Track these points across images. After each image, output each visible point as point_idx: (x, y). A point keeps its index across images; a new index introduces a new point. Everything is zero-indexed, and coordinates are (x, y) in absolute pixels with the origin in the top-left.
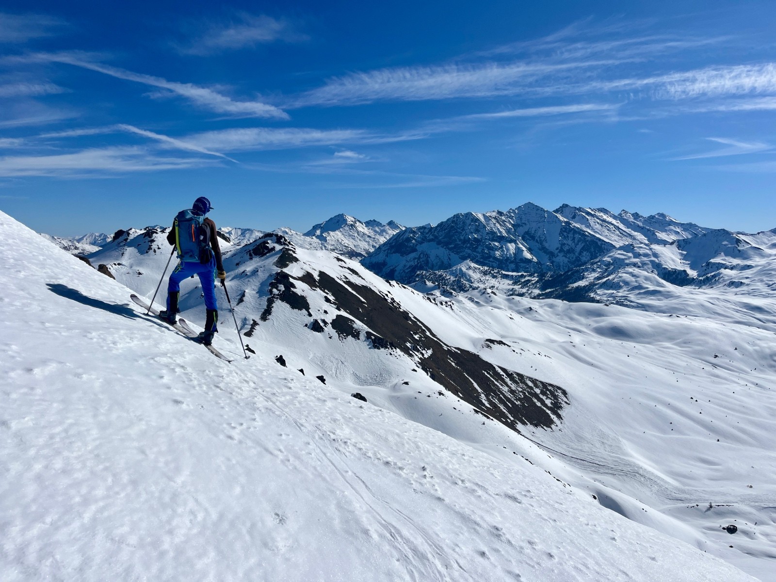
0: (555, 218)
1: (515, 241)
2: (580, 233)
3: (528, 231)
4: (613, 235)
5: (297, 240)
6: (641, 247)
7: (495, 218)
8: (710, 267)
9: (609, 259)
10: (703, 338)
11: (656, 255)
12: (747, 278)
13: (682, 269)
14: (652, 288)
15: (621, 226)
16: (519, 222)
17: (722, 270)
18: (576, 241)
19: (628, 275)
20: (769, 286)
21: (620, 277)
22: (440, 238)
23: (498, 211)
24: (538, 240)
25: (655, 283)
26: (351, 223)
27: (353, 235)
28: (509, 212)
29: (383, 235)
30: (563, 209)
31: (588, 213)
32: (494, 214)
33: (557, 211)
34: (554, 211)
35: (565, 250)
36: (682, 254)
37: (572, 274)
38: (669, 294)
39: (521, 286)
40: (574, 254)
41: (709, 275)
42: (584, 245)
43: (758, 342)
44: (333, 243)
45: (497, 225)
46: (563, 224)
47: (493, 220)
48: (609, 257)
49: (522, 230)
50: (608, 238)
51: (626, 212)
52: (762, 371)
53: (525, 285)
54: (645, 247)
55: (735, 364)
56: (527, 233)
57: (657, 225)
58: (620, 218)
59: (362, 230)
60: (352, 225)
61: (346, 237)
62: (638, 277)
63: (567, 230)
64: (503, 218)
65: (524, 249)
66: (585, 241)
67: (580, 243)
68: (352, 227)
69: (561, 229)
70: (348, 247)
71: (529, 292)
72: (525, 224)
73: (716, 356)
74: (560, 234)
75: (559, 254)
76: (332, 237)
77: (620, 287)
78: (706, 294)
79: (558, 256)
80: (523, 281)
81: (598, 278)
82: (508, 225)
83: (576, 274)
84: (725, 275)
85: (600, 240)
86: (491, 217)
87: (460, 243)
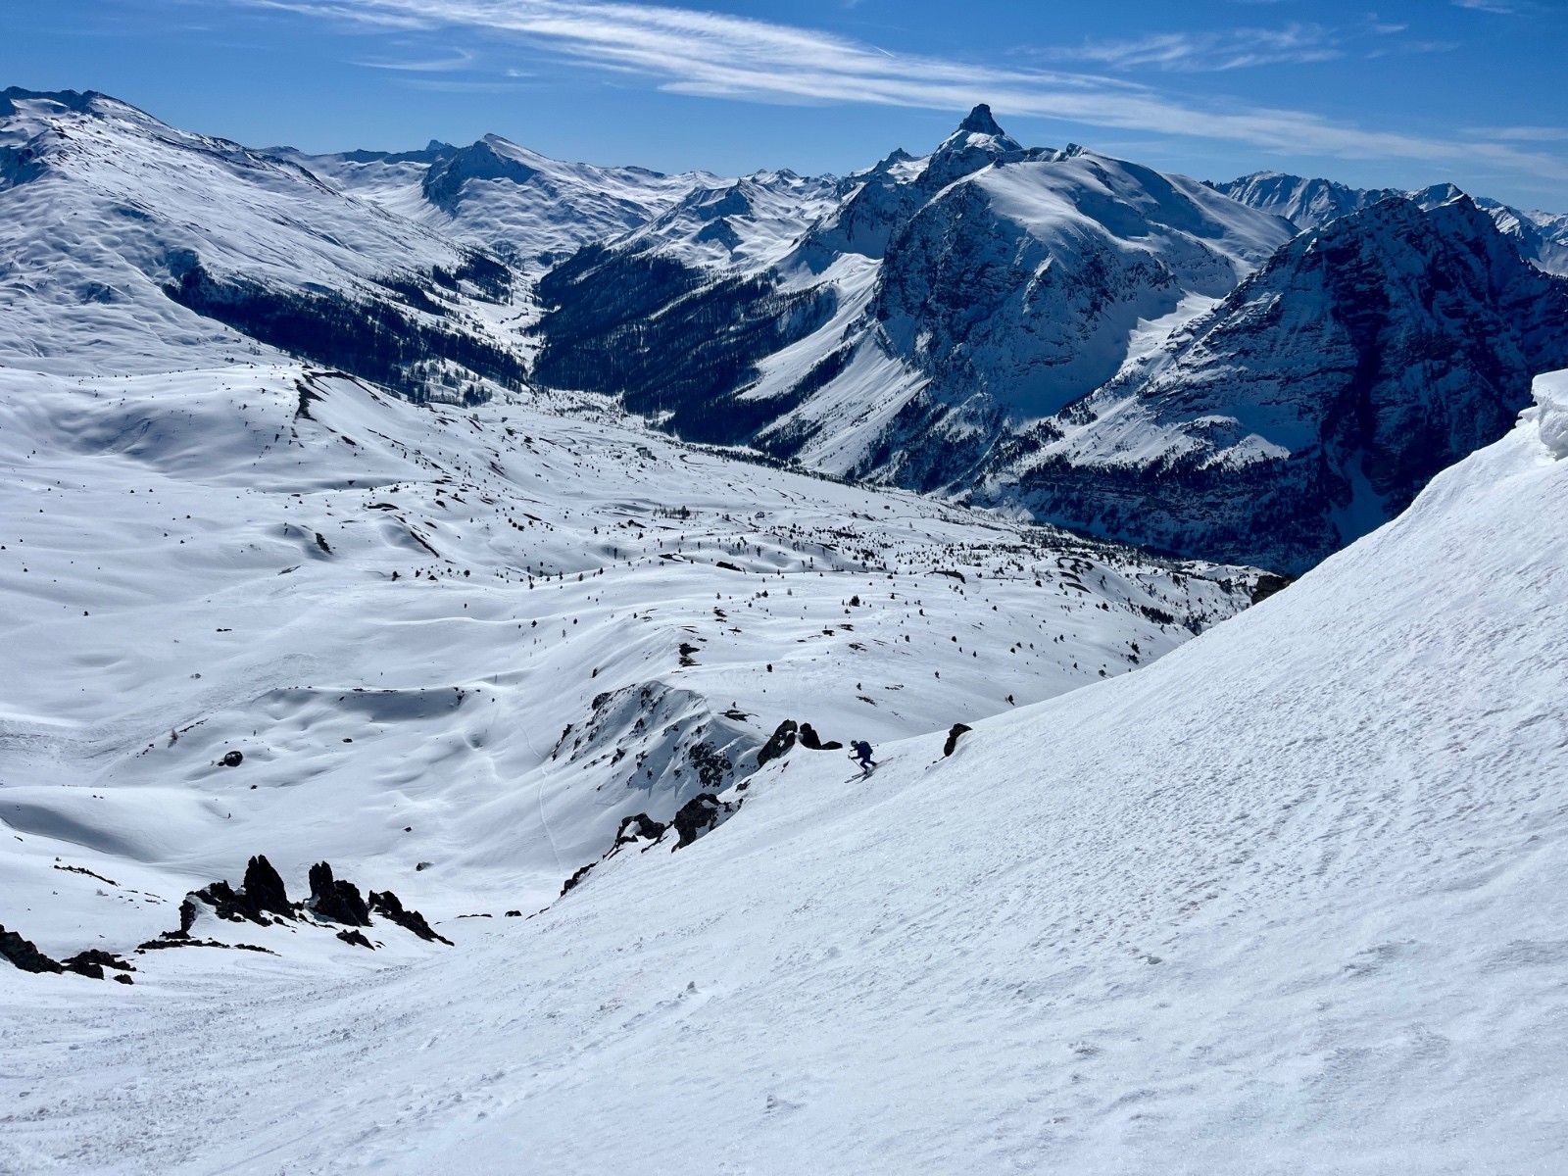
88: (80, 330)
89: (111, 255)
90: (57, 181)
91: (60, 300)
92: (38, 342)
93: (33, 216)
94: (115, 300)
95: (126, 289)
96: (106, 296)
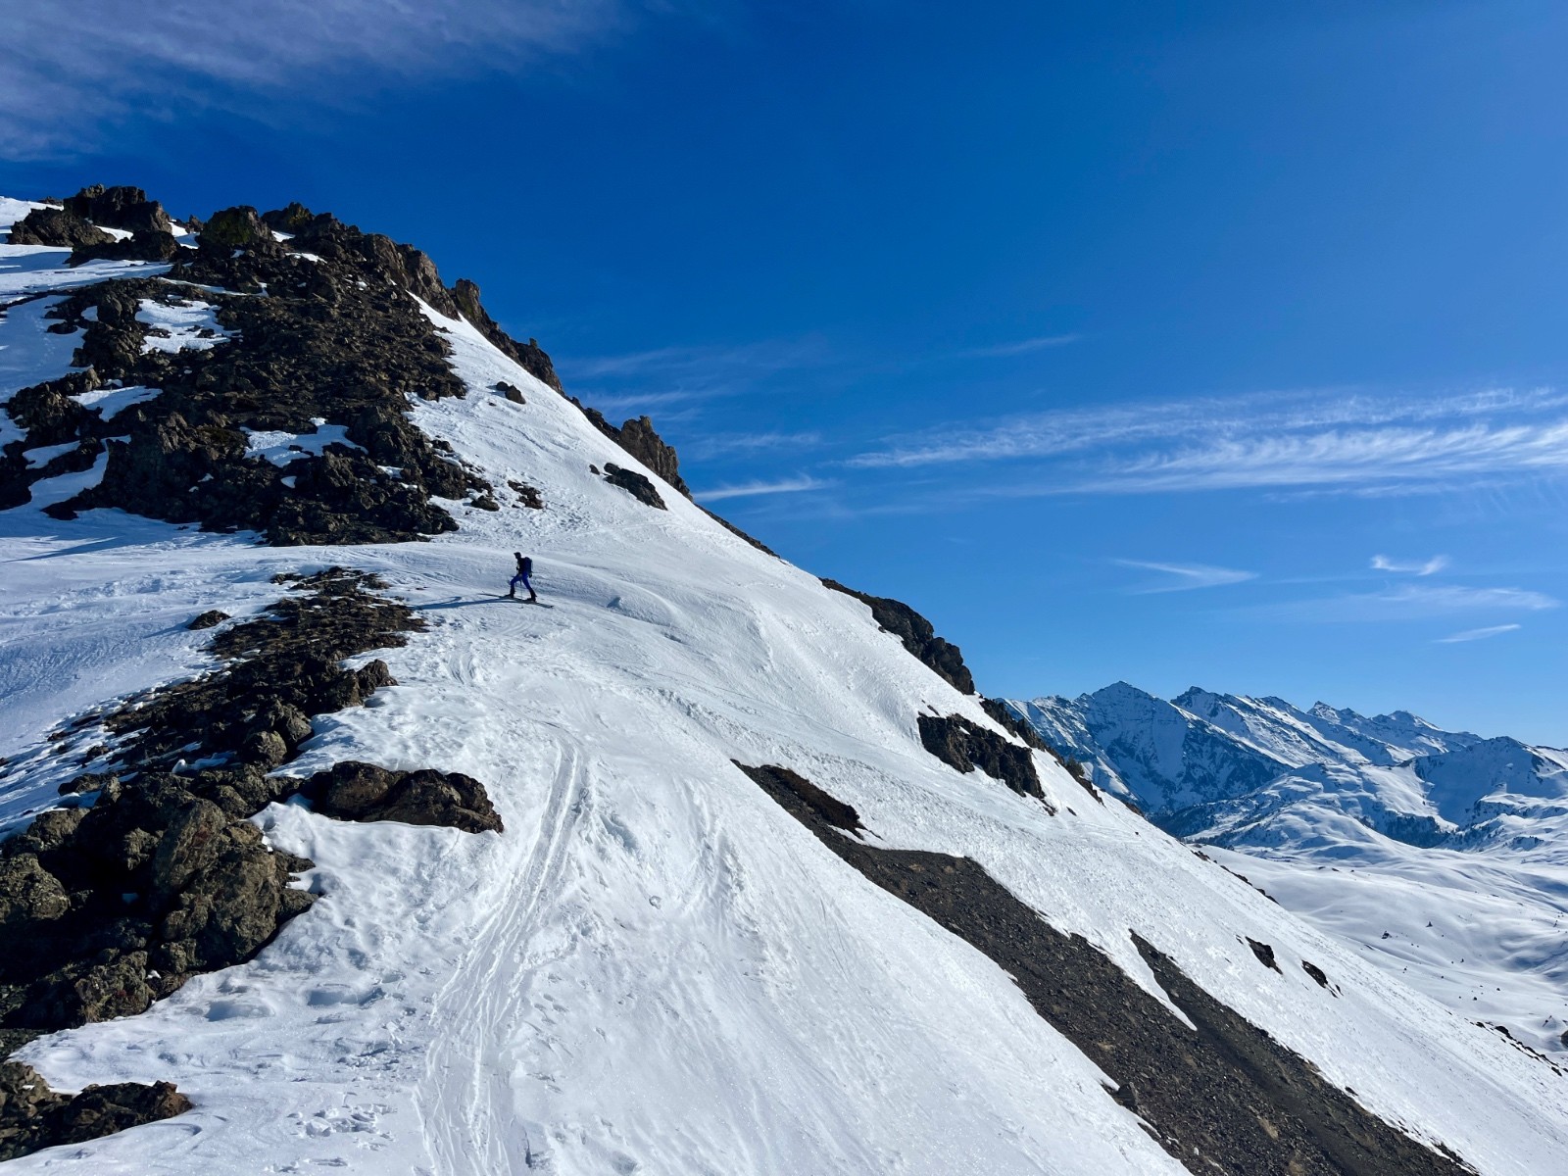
0: (1174, 715)
1: (1092, 758)
2: (1225, 746)
3: (1120, 739)
4: (1296, 751)
6: (1340, 771)
7: (1052, 711)
8: (1481, 812)
9: (1275, 793)
10: (1369, 903)
11: (1371, 787)
12: (1548, 831)
13: (1426, 816)
14: (1343, 842)
15: (1315, 734)
16: (1100, 719)
17: (1503, 817)
18: (1218, 761)
19: (1296, 818)
21: (1282, 821)
23: (1057, 697)
24: (1141, 756)
25: (1353, 834)
28: (1080, 700)
30: (1187, 699)
31: (1244, 707)
32: (1050, 704)
33: (1179, 701)
34: (1173, 701)
35: (1196, 777)
36: (1425, 787)
37: (1191, 816)
38: (1377, 854)
40: (1215, 785)
41: (1477, 827)
42: (1235, 770)
43: (1479, 916)
45: (1056, 724)
46: (1191, 726)
47: (1048, 715)
48: (1274, 788)
49: (1107, 736)
50: (1285, 757)
51: (1325, 707)
52: (1474, 964)
54: (1348, 769)
55: (1422, 949)
56: (1118, 742)
57: (1391, 734)
58: (1311, 718)
62: (1317, 822)
63: (1197, 738)
64: (1069, 712)
65: (1111, 773)
66: (1236, 760)
67: (1225, 765)
69: (1187, 736)
72: (1114, 724)
73: (1386, 935)
74: (1184, 746)
75: (1184, 786)
77: (1282, 841)
78: (1458, 858)
79: (1181, 789)
81: (1242, 824)
82: (1079, 725)
83: (1197, 817)
84: (1508, 826)
85: (1268, 759)
86: (1043, 708)
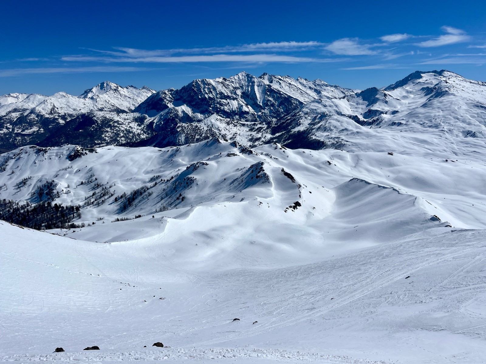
1: (236, 99)
2: (277, 93)
4: (297, 94)
5: (73, 102)
7: (222, 83)
8: (371, 113)
11: (336, 106)
12: (402, 119)
20: (421, 125)
22: (185, 98)
24: (252, 98)
26: (115, 88)
27: (117, 96)
29: (139, 97)
31: (280, 79)
32: (221, 80)
35: (270, 104)
39: (256, 132)
41: (375, 118)
44: (102, 103)
45: (224, 88)
46: (267, 87)
53: (259, 131)
54: (328, 100)
56: (244, 93)
58: (298, 82)
59: (124, 93)
60: (115, 90)
61: (112, 98)
63: (269, 90)
64: (227, 83)
65: (243, 104)
66: (281, 98)
68: (116, 91)
70: (114, 106)
71: (264, 136)
72: (242, 87)
75: (266, 107)
76: (101, 99)
77: (332, 130)
80: (256, 128)
81: (313, 124)
82: (231, 87)
85: (290, 97)
87: (199, 101)
88: (466, 147)
89: (473, 121)
90: (452, 96)
91: (457, 136)
92: (453, 150)
93: (446, 108)
94: (477, 137)
95: (481, 133)
96: (474, 135)
